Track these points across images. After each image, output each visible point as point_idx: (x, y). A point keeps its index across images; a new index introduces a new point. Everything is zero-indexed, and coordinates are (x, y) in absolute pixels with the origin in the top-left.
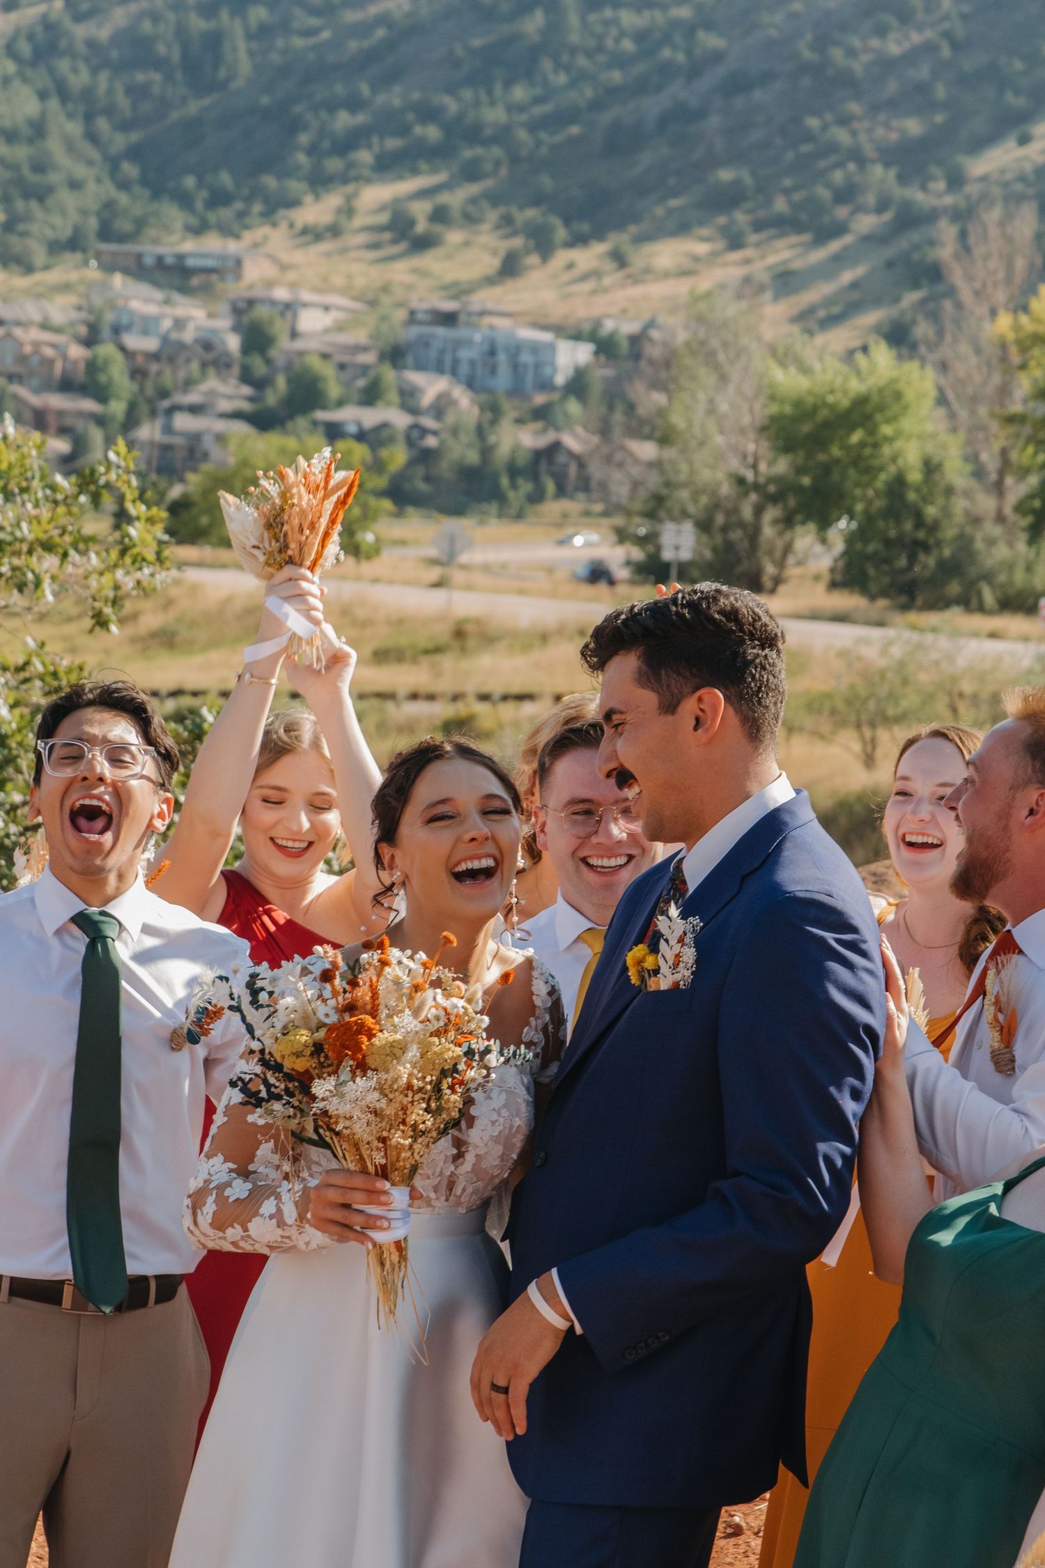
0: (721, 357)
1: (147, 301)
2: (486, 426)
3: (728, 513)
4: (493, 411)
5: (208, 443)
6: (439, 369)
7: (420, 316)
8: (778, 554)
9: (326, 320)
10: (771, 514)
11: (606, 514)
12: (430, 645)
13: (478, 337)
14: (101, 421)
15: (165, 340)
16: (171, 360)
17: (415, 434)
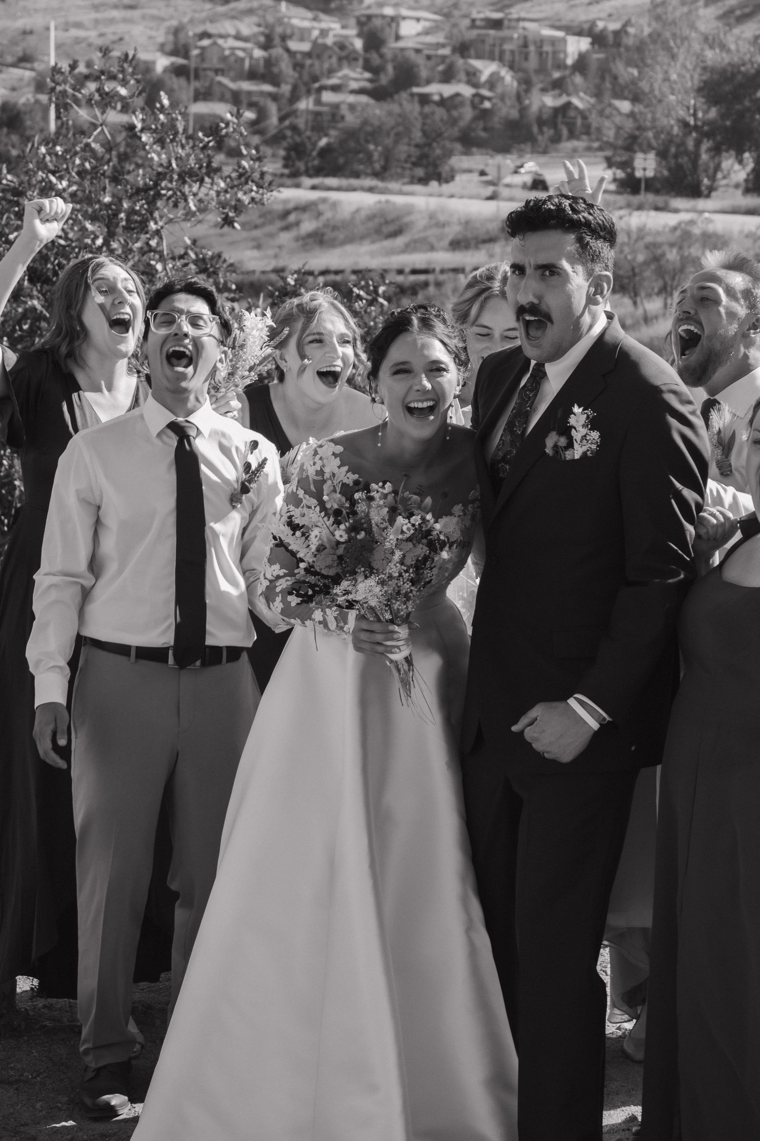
0: (672, 43)
1: (303, 19)
2: (523, 94)
3: (678, 146)
4: (526, 83)
5: (344, 110)
6: (492, 58)
7: (478, 23)
8: (711, 171)
9: (419, 27)
10: (706, 145)
11: (600, 149)
12: (486, 237)
13: (516, 36)
14: (275, 97)
15: (315, 43)
16: (319, 57)
17: (477, 100)
